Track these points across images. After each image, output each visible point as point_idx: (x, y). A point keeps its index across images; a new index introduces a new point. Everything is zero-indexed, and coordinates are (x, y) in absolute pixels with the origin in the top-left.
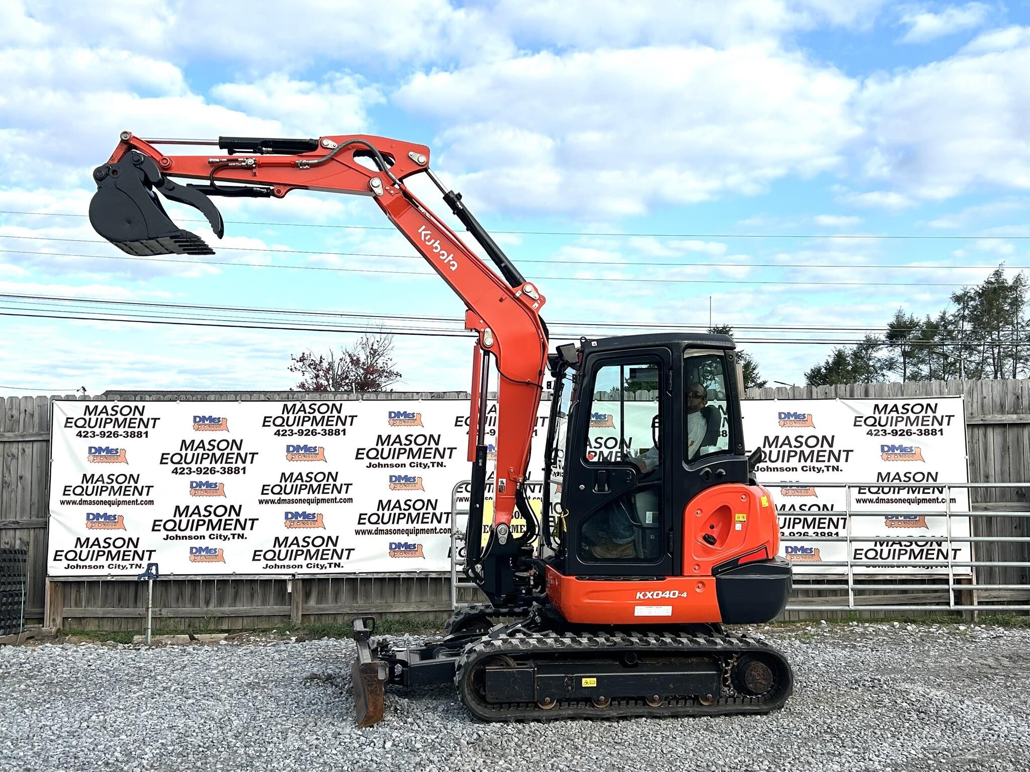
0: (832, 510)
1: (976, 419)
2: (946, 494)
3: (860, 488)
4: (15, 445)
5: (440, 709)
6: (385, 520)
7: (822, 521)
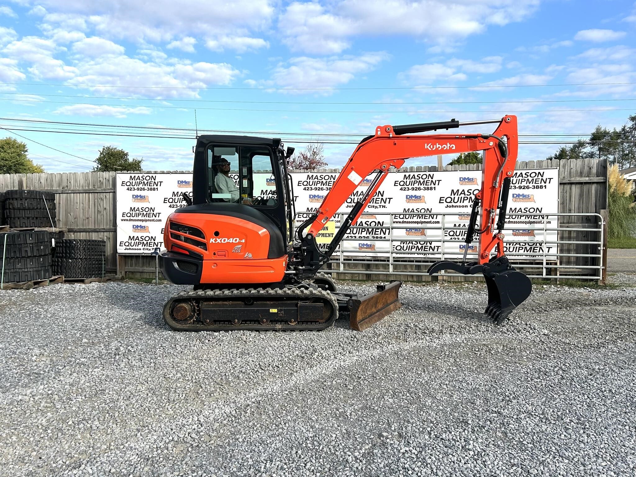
1: (566, 180)
4: (102, 194)
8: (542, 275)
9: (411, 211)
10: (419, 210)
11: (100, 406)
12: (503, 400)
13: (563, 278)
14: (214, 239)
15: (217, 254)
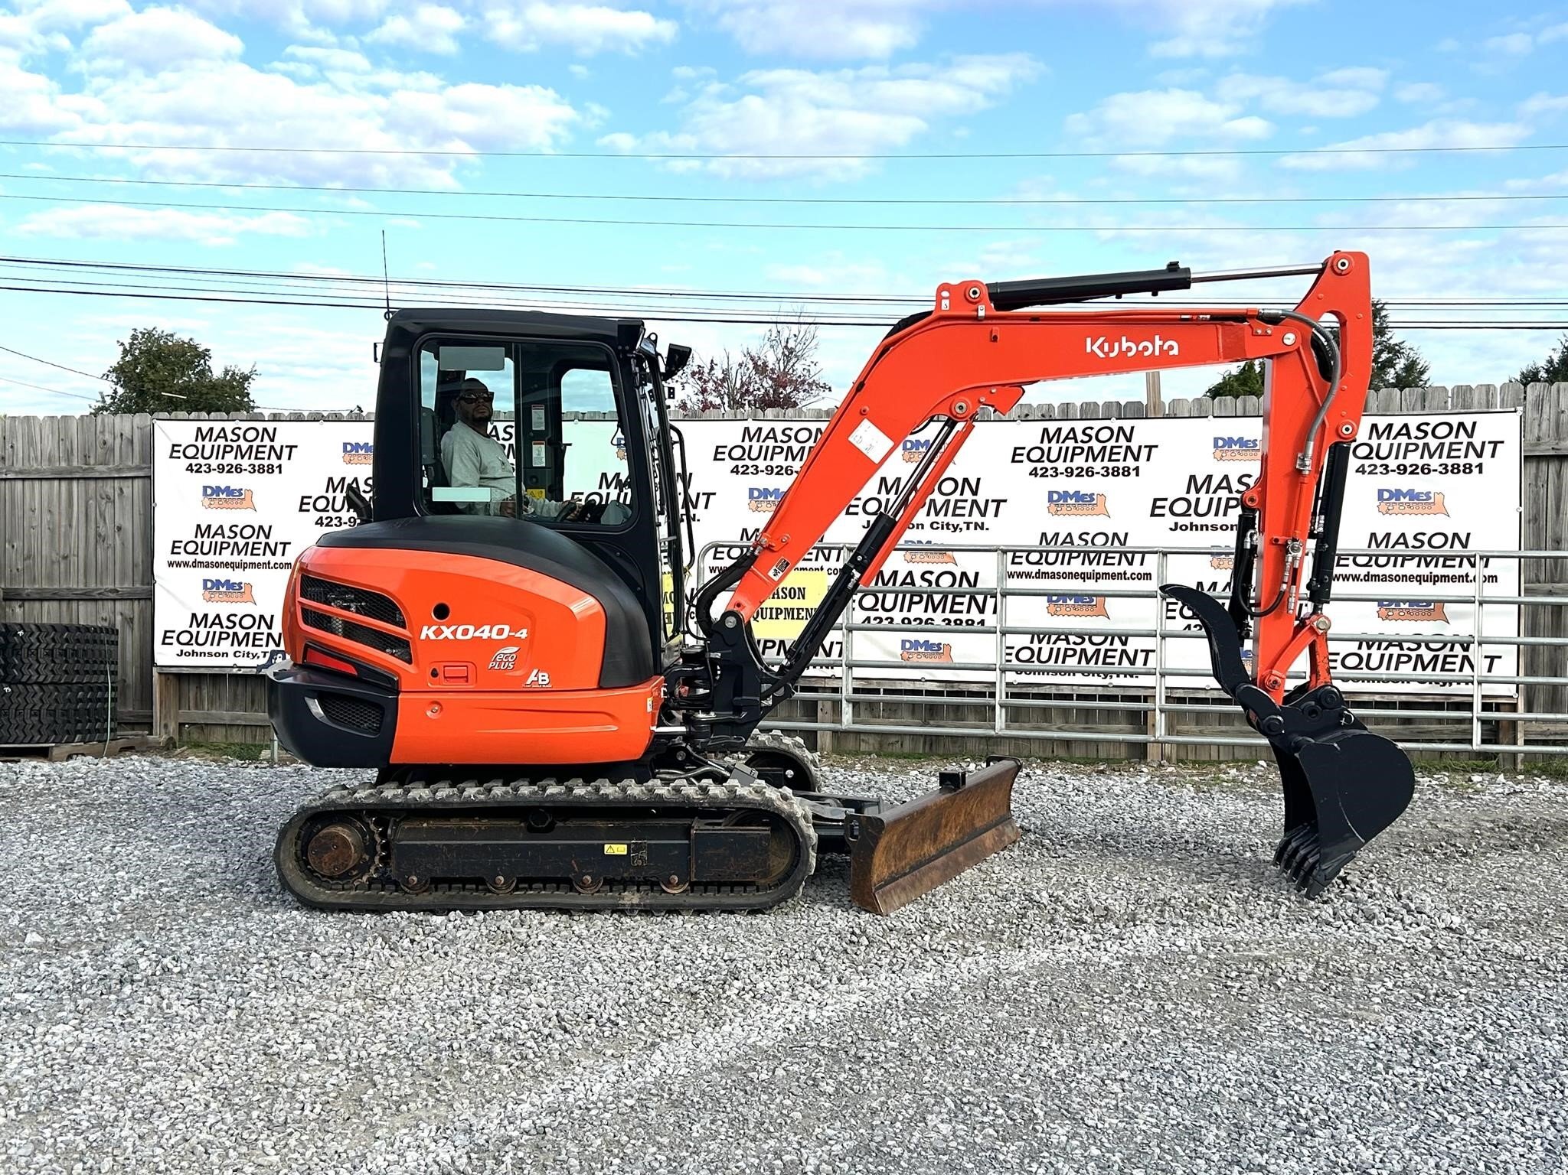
1: (1543, 447)
2: (1481, 569)
3: (1340, 557)
4: (110, 482)
8: (1470, 742)
9: (1064, 542)
10: (1089, 538)
11: (59, 1139)
12: (1289, 1130)
13: (1535, 753)
14: (434, 628)
15: (441, 675)
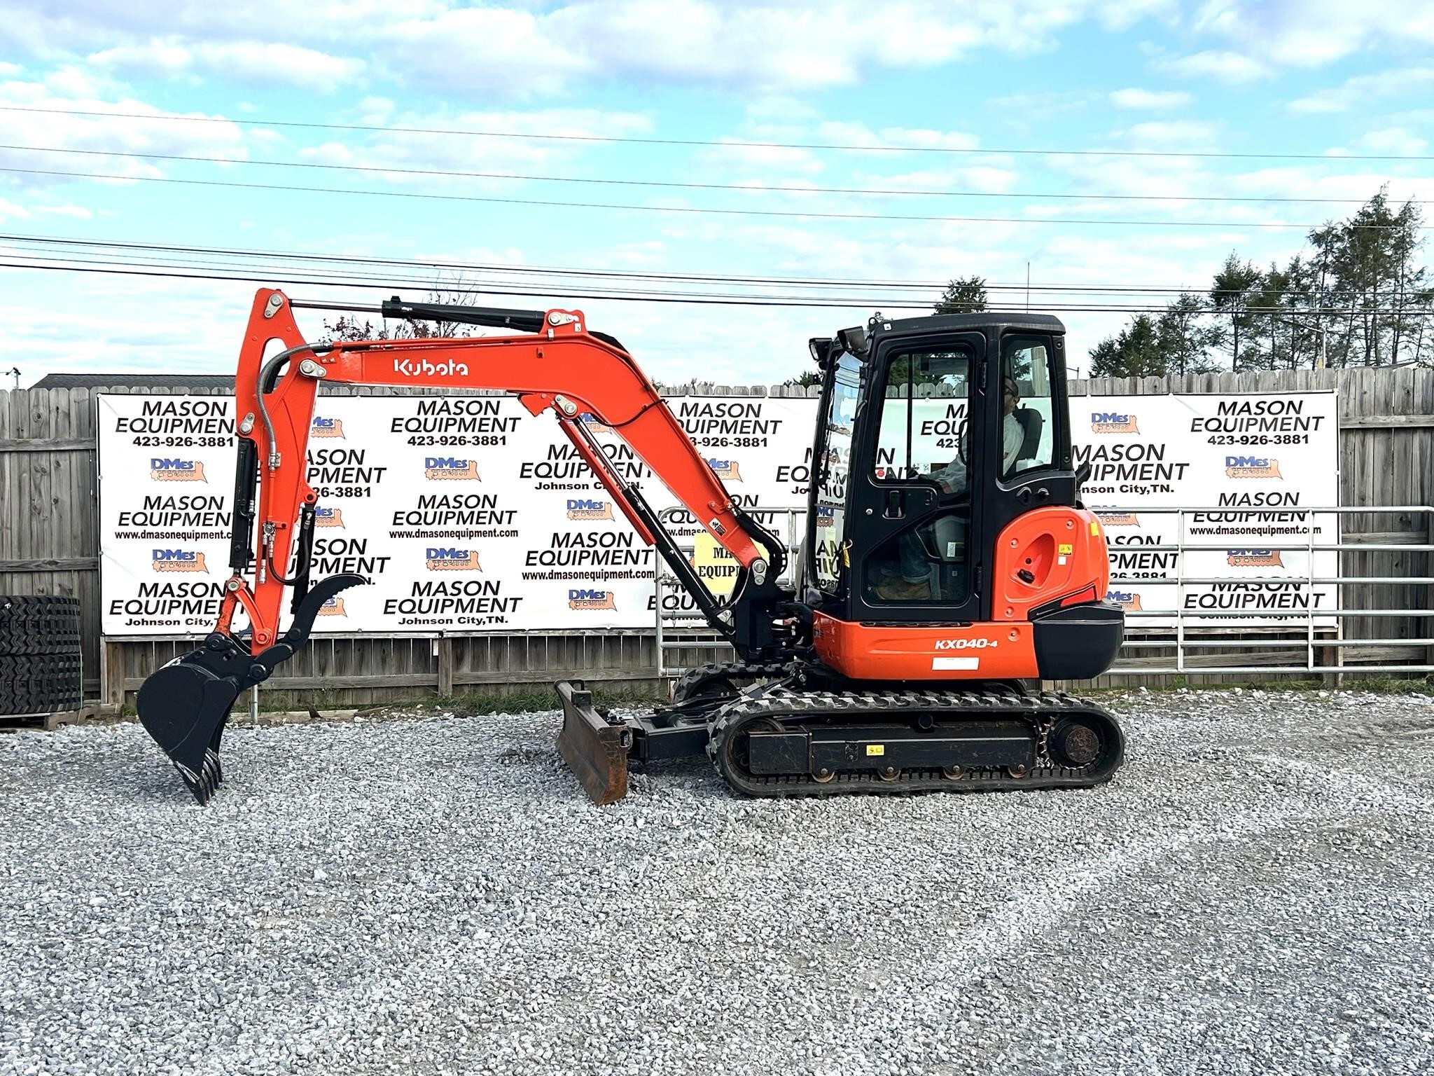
0: (1158, 543)
1: (1353, 422)
2: (1309, 522)
3: (1197, 514)
4: (45, 456)
5: (688, 785)
6: (563, 560)
7: (1144, 558)
8: (1306, 665)
13: (1350, 673)
